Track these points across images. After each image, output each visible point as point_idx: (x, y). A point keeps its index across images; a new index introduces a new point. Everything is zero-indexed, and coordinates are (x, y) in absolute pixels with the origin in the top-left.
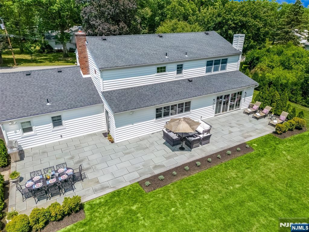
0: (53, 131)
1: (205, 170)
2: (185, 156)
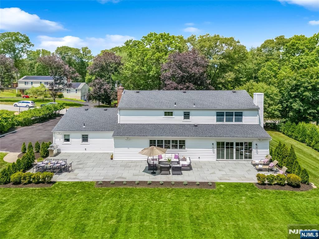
0: (81, 144)
1: (150, 188)
2: (149, 178)
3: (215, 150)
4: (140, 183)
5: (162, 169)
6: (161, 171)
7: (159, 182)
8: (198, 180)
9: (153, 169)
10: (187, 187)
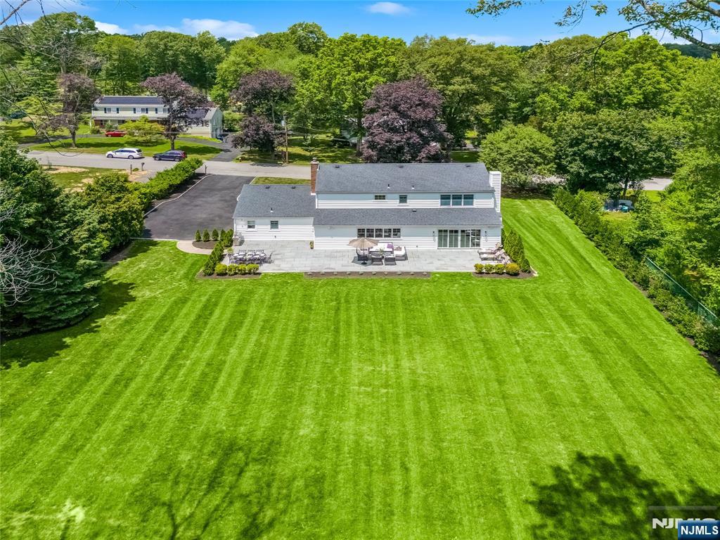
0: (270, 232)
1: (362, 277)
2: (359, 268)
3: (437, 238)
4: (351, 274)
5: (373, 260)
6: (373, 262)
7: (371, 272)
8: (413, 270)
9: (363, 259)
10: (400, 277)
